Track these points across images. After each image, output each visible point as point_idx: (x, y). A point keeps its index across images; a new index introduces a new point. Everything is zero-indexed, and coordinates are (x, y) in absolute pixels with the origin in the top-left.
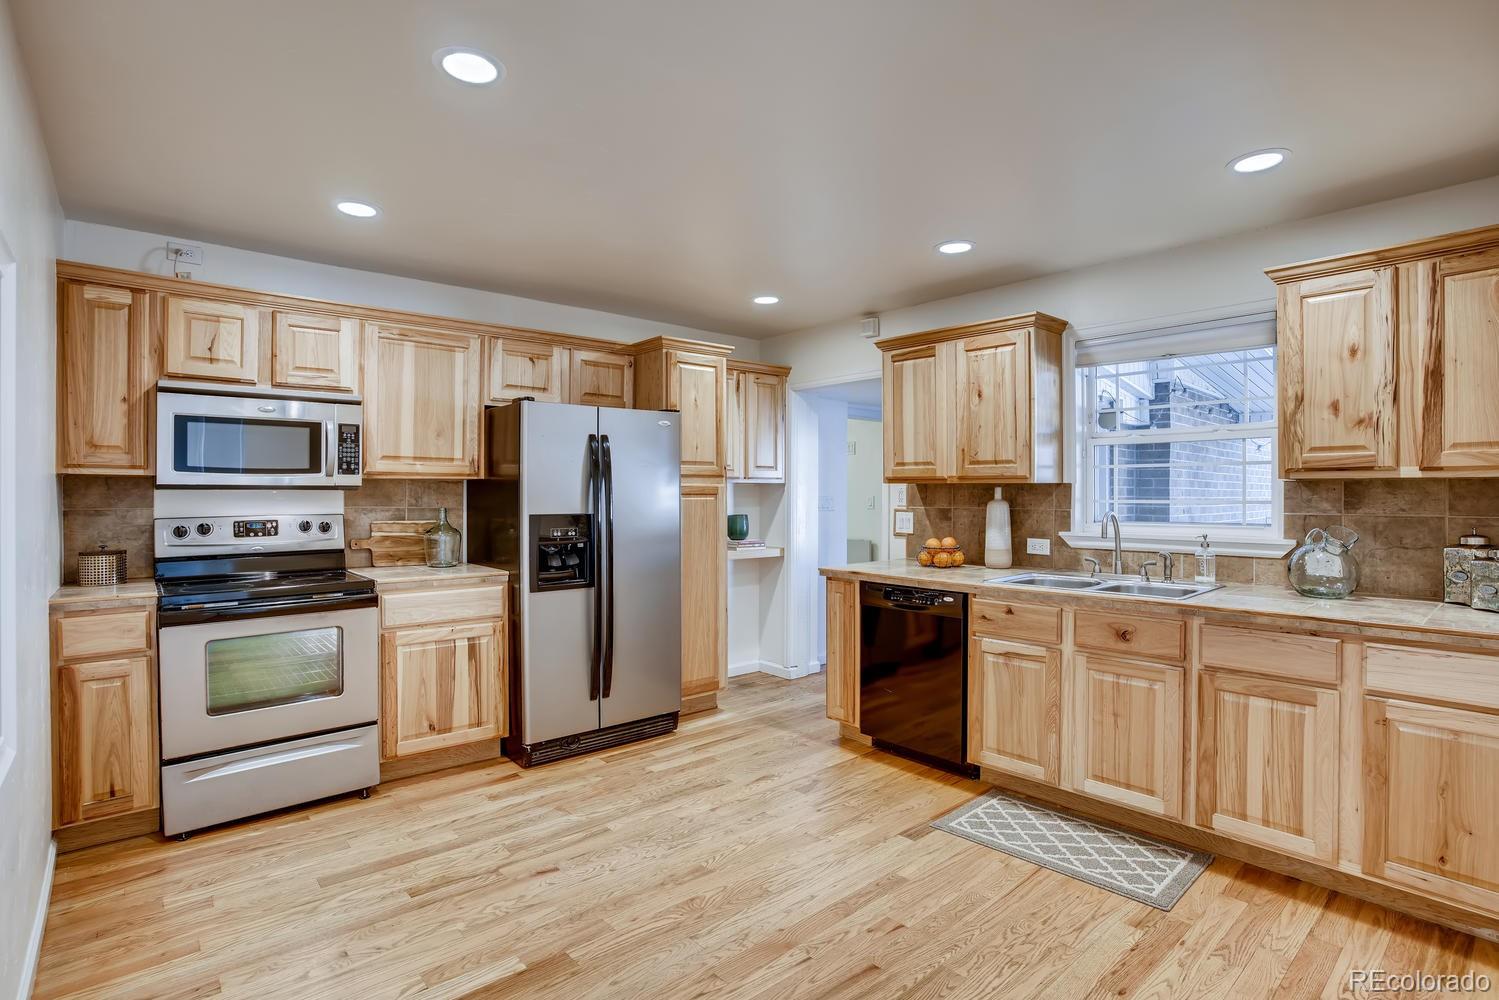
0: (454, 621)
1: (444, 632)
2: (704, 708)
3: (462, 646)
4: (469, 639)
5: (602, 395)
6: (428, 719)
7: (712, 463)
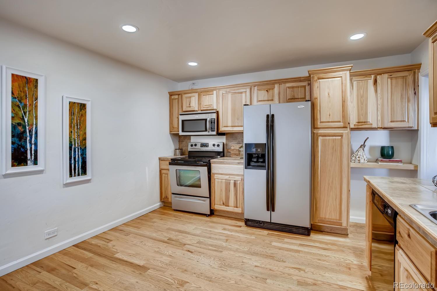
0: (230, 174)
1: (227, 177)
2: (339, 233)
3: (232, 182)
4: (234, 181)
5: (296, 98)
6: (223, 201)
7: (340, 122)
